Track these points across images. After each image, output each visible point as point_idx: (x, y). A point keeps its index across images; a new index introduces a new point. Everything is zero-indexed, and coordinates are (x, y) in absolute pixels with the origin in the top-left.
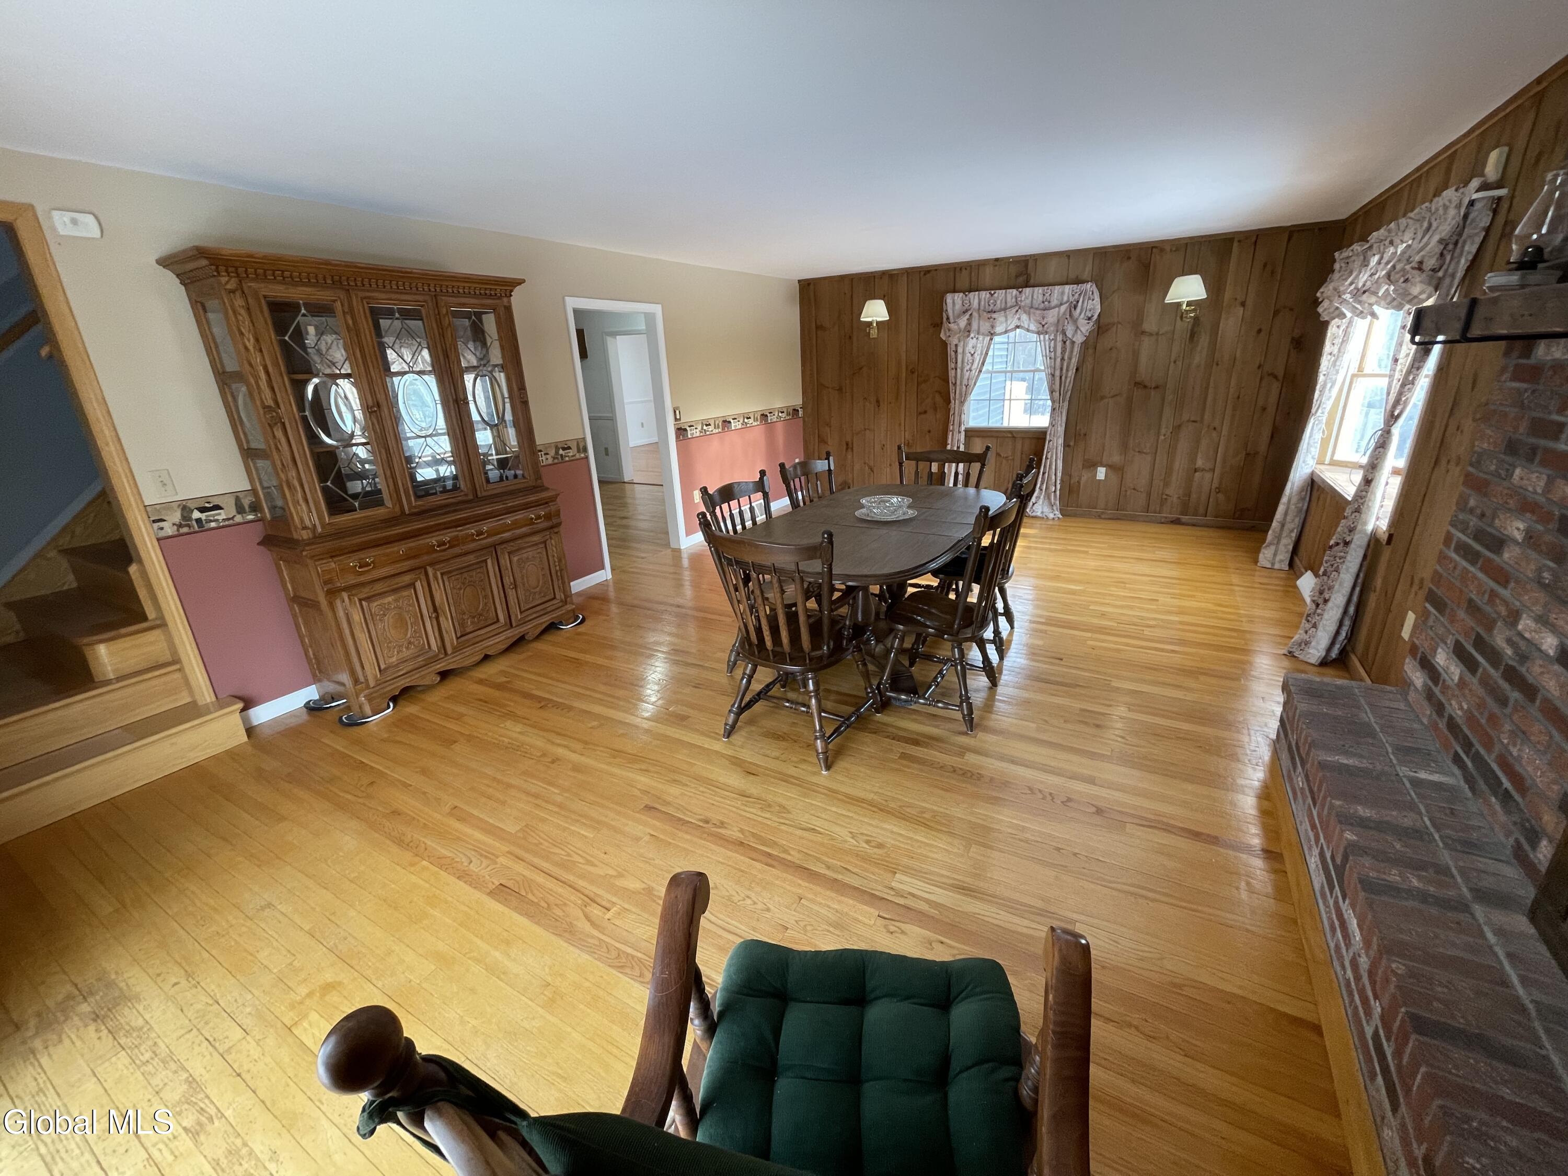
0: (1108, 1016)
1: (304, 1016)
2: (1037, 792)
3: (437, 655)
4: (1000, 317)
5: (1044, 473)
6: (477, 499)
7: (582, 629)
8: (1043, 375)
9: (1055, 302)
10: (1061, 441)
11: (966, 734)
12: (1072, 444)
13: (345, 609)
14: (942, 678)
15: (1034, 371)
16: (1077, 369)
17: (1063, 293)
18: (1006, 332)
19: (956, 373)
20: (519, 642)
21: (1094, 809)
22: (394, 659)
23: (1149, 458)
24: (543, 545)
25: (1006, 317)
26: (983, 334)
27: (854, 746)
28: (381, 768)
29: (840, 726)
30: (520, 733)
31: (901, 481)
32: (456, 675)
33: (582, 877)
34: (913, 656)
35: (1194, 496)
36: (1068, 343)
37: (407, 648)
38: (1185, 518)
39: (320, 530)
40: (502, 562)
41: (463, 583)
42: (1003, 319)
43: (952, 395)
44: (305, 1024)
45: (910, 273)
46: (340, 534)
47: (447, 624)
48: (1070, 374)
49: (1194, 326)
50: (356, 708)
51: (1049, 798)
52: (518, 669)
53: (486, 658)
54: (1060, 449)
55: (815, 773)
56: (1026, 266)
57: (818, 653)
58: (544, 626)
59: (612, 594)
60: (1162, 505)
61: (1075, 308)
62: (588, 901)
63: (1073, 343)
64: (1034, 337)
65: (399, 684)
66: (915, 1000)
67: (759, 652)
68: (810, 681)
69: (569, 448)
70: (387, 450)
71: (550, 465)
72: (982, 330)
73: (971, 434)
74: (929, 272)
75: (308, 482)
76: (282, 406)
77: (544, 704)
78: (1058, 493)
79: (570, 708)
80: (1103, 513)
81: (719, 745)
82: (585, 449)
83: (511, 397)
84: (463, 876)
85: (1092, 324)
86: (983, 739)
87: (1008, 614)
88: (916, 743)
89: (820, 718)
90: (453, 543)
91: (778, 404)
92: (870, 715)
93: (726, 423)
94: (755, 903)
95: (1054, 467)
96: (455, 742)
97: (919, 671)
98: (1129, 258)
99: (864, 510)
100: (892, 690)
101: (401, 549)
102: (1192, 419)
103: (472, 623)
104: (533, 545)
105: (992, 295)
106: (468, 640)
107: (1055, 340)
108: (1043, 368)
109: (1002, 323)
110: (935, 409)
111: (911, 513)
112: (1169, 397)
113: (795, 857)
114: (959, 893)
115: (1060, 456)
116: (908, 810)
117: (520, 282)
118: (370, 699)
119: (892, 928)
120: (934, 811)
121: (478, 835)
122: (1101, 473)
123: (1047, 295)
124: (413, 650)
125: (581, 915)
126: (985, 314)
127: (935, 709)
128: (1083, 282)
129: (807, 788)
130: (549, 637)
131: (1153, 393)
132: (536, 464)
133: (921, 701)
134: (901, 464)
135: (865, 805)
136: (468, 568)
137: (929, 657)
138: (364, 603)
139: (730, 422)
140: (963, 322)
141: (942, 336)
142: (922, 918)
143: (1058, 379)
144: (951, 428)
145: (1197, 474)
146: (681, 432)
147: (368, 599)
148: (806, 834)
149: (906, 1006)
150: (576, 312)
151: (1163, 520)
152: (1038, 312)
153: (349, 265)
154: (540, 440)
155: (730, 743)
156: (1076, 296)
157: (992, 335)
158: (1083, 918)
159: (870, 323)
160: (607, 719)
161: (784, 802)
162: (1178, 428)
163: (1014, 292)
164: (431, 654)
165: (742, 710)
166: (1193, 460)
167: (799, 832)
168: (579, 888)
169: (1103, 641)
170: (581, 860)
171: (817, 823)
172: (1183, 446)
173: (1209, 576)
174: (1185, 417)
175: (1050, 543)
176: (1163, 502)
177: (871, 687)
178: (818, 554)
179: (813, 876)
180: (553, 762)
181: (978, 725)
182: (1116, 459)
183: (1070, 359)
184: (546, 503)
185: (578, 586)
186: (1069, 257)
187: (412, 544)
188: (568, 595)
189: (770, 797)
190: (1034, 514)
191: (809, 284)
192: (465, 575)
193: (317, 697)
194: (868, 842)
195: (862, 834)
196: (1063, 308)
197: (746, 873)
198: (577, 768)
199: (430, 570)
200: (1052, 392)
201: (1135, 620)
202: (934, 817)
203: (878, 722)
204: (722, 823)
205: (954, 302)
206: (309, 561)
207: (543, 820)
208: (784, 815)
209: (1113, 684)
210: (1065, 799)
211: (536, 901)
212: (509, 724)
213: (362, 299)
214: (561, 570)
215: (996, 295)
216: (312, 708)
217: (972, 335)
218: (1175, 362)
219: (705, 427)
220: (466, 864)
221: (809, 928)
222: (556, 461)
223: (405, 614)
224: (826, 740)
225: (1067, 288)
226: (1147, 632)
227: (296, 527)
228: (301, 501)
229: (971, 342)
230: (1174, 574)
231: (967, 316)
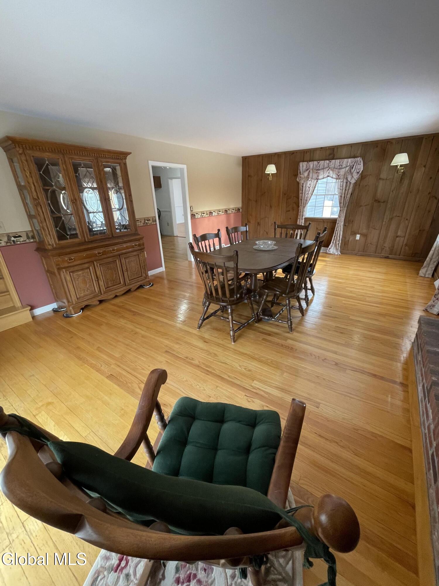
0: (327, 438)
1: (40, 412)
2: (313, 355)
3: (97, 294)
4: (321, 172)
5: (335, 236)
6: (113, 237)
7: (152, 288)
8: (337, 197)
9: (344, 166)
10: (342, 223)
11: (289, 332)
12: (347, 225)
13: (64, 275)
14: (283, 312)
15: (334, 195)
16: (351, 194)
17: (348, 162)
18: (323, 178)
19: (302, 195)
20: (129, 291)
21: (334, 363)
22: (82, 295)
23: (378, 232)
24: (137, 256)
25: (324, 172)
26: (314, 179)
27: (245, 334)
28: (76, 333)
29: (240, 327)
30: (125, 323)
31: (275, 236)
32: (105, 302)
33: (140, 374)
34: (273, 303)
35: (395, 247)
36: (348, 183)
37: (87, 291)
38: (390, 256)
39: (55, 245)
40: (122, 261)
41: (108, 269)
42: (322, 173)
43: (300, 204)
44: (40, 415)
45: (285, 153)
46: (62, 248)
47: (101, 283)
48: (348, 196)
49: (402, 175)
50: (69, 311)
51: (318, 358)
52: (127, 301)
53: (116, 296)
54: (342, 227)
55: (228, 343)
56: (334, 151)
57: (233, 299)
58: (138, 286)
59: (165, 276)
60: (382, 251)
61: (352, 168)
62: (140, 382)
63: (350, 183)
64: (334, 180)
65: (84, 304)
66: (242, 423)
67: (211, 298)
68: (229, 309)
69: (149, 220)
70: (79, 217)
71: (142, 226)
72: (313, 177)
73: (306, 219)
74: (293, 153)
75: (50, 228)
76: (40, 199)
77: (135, 313)
78: (340, 244)
79: (144, 316)
80: (357, 253)
81: (196, 331)
82: (155, 221)
83: (126, 199)
84: (98, 370)
85: (359, 175)
86: (295, 335)
87: (312, 289)
88: (269, 335)
89: (232, 323)
90: (104, 253)
91: (232, 206)
92: (254, 324)
93: (211, 213)
94: (200, 387)
95: (339, 234)
96: (102, 325)
97: (274, 309)
98: (377, 147)
99: (257, 246)
100: (262, 315)
101: (84, 254)
102: (398, 215)
103: (111, 283)
104: (134, 256)
105: (318, 163)
106: (110, 289)
107: (343, 182)
108: (337, 193)
109: (322, 175)
110: (293, 210)
111: (276, 247)
112: (389, 206)
113: (217, 372)
114: (277, 390)
115: (342, 230)
116: (262, 359)
117: (130, 153)
118: (73, 308)
119: (249, 400)
120: (272, 360)
121: (105, 357)
122: (358, 237)
123: (341, 163)
124: (89, 292)
125: (137, 387)
126: (315, 171)
127: (278, 323)
128: (357, 157)
129: (225, 348)
130: (140, 290)
131: (382, 204)
132: (135, 225)
133: (273, 320)
134: (275, 229)
135: (246, 356)
136: (109, 263)
137: (278, 304)
138: (71, 273)
139: (212, 213)
140: (306, 174)
141: (298, 180)
142: (261, 397)
143: (343, 198)
144: (299, 217)
145: (397, 238)
146: (193, 216)
147: (72, 272)
148: (222, 365)
149: (238, 424)
150: (153, 167)
151: (382, 256)
152: (337, 170)
153: (63, 144)
154: (137, 216)
155: (200, 331)
156: (353, 163)
157: (317, 179)
158: (323, 402)
159: (269, 174)
160: (157, 320)
161: (216, 353)
162: (391, 219)
163: (328, 161)
164: (96, 294)
165: (204, 320)
166: (396, 232)
167: (220, 364)
168: (138, 377)
169: (349, 301)
170: (140, 368)
171: (228, 361)
172: (393, 226)
173: (397, 279)
174: (395, 215)
175: (336, 264)
176: (382, 249)
177: (254, 313)
178: (232, 260)
179: (222, 379)
180: (135, 334)
181: (294, 330)
182: (365, 231)
183: (349, 190)
184: (139, 240)
185: (151, 273)
186: (351, 146)
187: (88, 252)
188: (147, 275)
189: (211, 351)
190: (330, 253)
191: (246, 158)
192: (109, 265)
193: (57, 307)
194: (245, 369)
195: (244, 366)
196: (347, 168)
197: (199, 377)
198: (143, 336)
199: (95, 263)
200: (340, 203)
201: (363, 294)
202: (272, 362)
203: (256, 327)
204: (193, 359)
205: (303, 166)
206: (51, 257)
207: (129, 353)
208: (215, 357)
209: (350, 318)
210: (324, 358)
211: (122, 381)
212: (122, 320)
213: (69, 158)
214: (144, 266)
215: (320, 163)
216: (55, 311)
217: (309, 180)
218: (392, 191)
219: (202, 214)
220: (100, 367)
221: (219, 398)
222: (144, 225)
223: (86, 278)
224: (235, 332)
225: (350, 160)
226: (367, 299)
227: (46, 244)
228: (48, 235)
229: (309, 182)
230: (383, 277)
231: (308, 172)
